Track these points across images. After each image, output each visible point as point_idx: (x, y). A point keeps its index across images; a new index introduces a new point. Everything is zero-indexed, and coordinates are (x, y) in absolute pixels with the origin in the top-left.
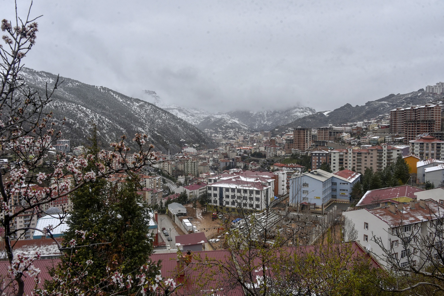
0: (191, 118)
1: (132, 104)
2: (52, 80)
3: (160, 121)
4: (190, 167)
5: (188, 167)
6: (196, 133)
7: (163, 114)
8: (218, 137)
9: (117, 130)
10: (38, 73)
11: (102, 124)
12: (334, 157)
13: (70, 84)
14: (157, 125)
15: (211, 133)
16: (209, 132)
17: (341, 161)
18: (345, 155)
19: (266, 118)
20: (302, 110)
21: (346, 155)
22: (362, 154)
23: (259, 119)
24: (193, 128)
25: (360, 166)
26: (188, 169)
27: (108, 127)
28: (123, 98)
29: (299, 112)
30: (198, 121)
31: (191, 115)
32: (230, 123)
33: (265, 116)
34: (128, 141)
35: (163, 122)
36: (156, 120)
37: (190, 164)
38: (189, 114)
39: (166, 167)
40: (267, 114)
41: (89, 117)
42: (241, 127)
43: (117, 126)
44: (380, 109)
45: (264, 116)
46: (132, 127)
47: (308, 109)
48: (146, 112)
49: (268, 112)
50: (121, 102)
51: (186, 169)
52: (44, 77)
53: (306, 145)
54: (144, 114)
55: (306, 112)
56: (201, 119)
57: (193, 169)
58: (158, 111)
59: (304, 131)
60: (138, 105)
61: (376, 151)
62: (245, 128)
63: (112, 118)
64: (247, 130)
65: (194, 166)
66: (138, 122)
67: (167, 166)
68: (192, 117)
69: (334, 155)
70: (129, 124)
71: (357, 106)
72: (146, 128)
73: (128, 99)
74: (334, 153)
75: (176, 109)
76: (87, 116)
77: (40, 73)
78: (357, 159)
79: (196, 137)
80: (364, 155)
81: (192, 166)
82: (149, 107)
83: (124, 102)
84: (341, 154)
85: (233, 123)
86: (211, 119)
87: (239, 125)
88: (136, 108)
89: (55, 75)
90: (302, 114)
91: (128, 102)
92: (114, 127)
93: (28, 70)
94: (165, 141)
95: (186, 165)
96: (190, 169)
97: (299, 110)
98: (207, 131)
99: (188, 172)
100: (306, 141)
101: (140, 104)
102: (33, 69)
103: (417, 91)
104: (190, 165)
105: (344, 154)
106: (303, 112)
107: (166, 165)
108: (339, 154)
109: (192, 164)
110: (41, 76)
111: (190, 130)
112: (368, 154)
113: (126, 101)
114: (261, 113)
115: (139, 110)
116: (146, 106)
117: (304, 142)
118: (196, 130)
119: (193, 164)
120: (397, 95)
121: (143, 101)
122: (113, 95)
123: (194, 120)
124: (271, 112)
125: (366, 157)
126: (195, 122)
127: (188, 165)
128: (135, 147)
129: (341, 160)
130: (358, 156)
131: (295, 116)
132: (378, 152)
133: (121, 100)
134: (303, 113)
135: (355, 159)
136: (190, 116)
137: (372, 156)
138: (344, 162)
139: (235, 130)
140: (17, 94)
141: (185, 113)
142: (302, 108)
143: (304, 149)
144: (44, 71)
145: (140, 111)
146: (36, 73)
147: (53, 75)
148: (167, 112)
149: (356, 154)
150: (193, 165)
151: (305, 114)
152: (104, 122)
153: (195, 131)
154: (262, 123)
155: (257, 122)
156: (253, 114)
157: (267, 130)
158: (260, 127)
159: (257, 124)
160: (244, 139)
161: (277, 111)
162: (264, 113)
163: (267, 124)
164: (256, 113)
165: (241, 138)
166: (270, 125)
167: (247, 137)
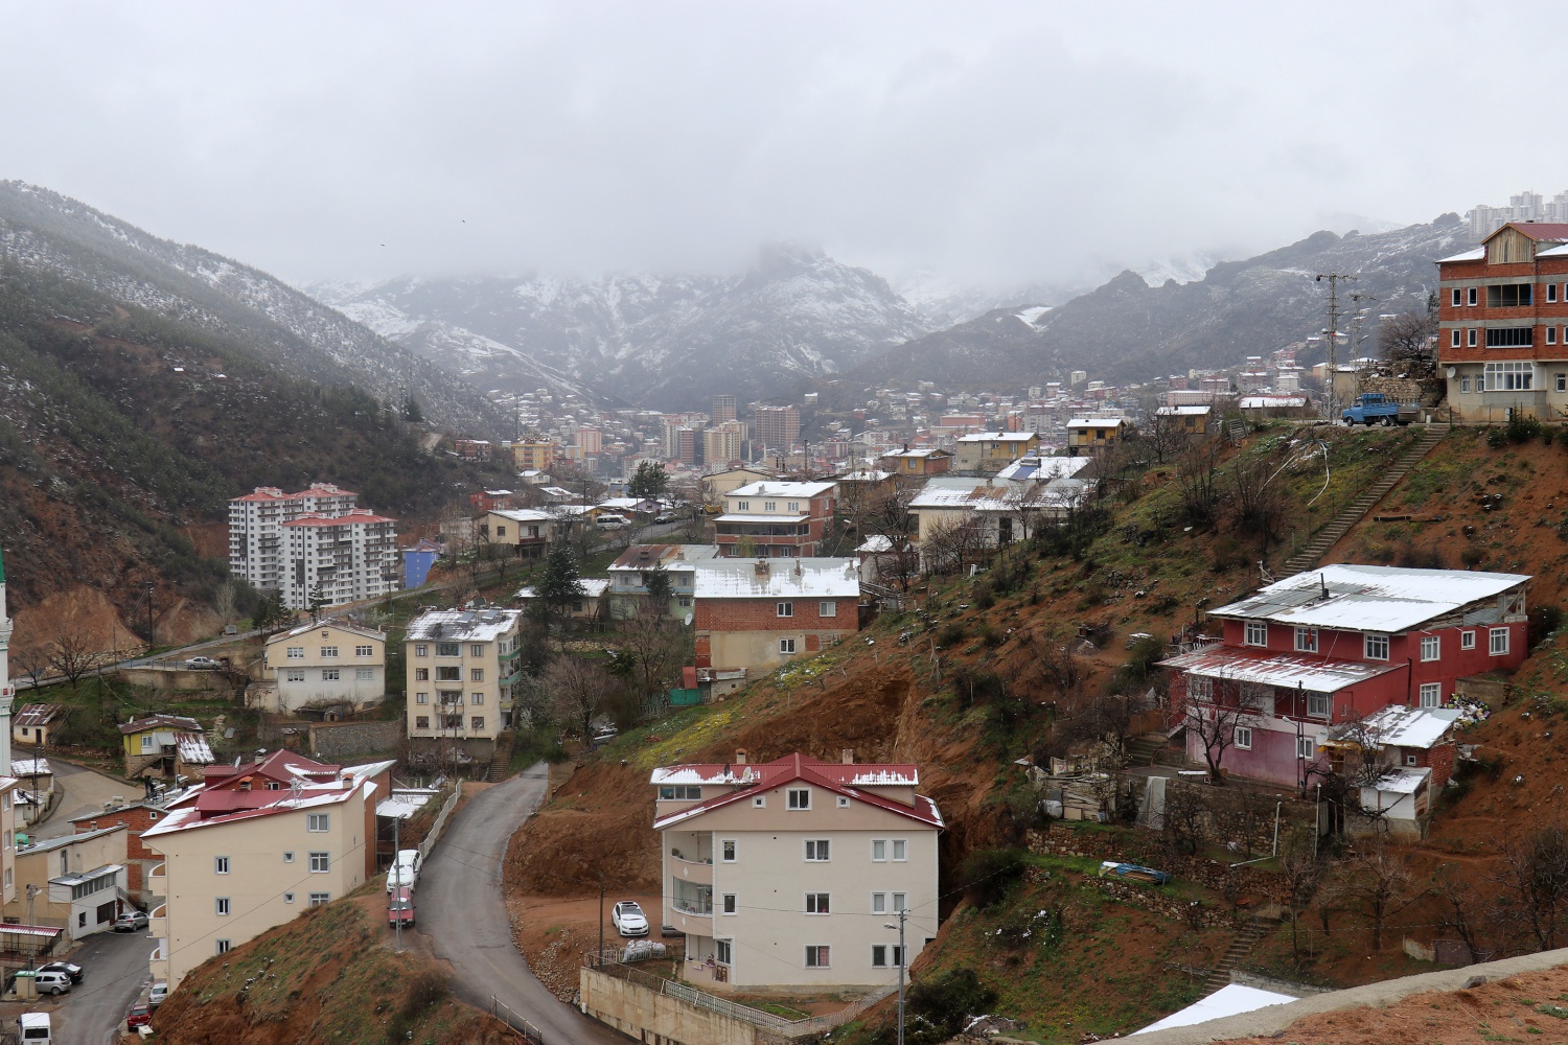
19: (623, 325)
20: (829, 284)
23: (579, 330)
29: (819, 296)
40: (623, 305)
44: (1286, 302)
47: (858, 279)
49: (625, 293)
55: (852, 295)
71: (1171, 283)
90: (833, 306)
97: (815, 285)
103: (1430, 222)
106: (836, 296)
114: (586, 299)
120: (1347, 236)
124: (644, 291)
131: (799, 318)
134: (839, 300)
139: (537, 397)
142: (829, 275)
151: (851, 309)
154: (602, 352)
155: (571, 348)
156: (534, 299)
157: (648, 392)
158: (600, 377)
159: (576, 357)
160: (603, 443)
161: (679, 288)
162: (605, 295)
163: (643, 362)
164: (556, 299)
165: (591, 438)
166: (660, 369)
167: (610, 433)
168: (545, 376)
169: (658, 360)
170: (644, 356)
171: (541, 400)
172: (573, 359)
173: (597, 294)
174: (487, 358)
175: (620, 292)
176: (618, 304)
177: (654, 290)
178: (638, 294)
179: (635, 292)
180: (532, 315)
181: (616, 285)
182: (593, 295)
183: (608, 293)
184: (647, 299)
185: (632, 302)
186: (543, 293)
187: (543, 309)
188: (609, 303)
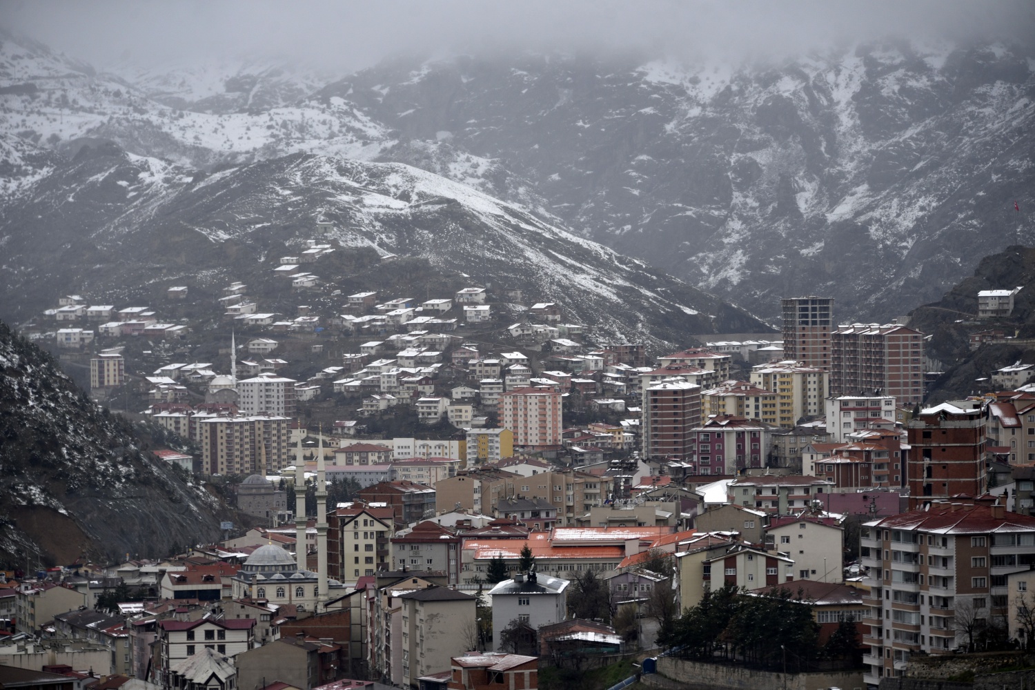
8: (229, 402)
16: (106, 340)
19: (860, 145)
23: (762, 158)
32: (392, 223)
33: (846, 121)
40: (867, 99)
45: (832, 118)
49: (874, 70)
56: (8, 169)
62: (585, 280)
64: (614, 309)
85: (418, 220)
86: (131, 173)
98: (82, 321)
114: (787, 86)
124: (918, 66)
139: (457, 310)
154: (803, 206)
155: (737, 198)
156: (680, 91)
157: (872, 299)
158: (777, 263)
159: (744, 220)
160: (568, 419)
161: (991, 56)
162: (831, 77)
163: (873, 229)
164: (728, 88)
165: (534, 410)
166: (909, 243)
167: (616, 397)
168: (533, 256)
169: (907, 222)
170: (876, 214)
171: (461, 315)
172: (736, 225)
173: (812, 75)
174: (398, 217)
175: (862, 70)
176: (856, 97)
177: (937, 63)
178: (900, 73)
179: (893, 68)
180: (670, 127)
181: (858, 54)
182: (804, 78)
183: (838, 73)
184: (921, 83)
185: (884, 92)
186: (702, 76)
187: (695, 112)
188: (836, 95)
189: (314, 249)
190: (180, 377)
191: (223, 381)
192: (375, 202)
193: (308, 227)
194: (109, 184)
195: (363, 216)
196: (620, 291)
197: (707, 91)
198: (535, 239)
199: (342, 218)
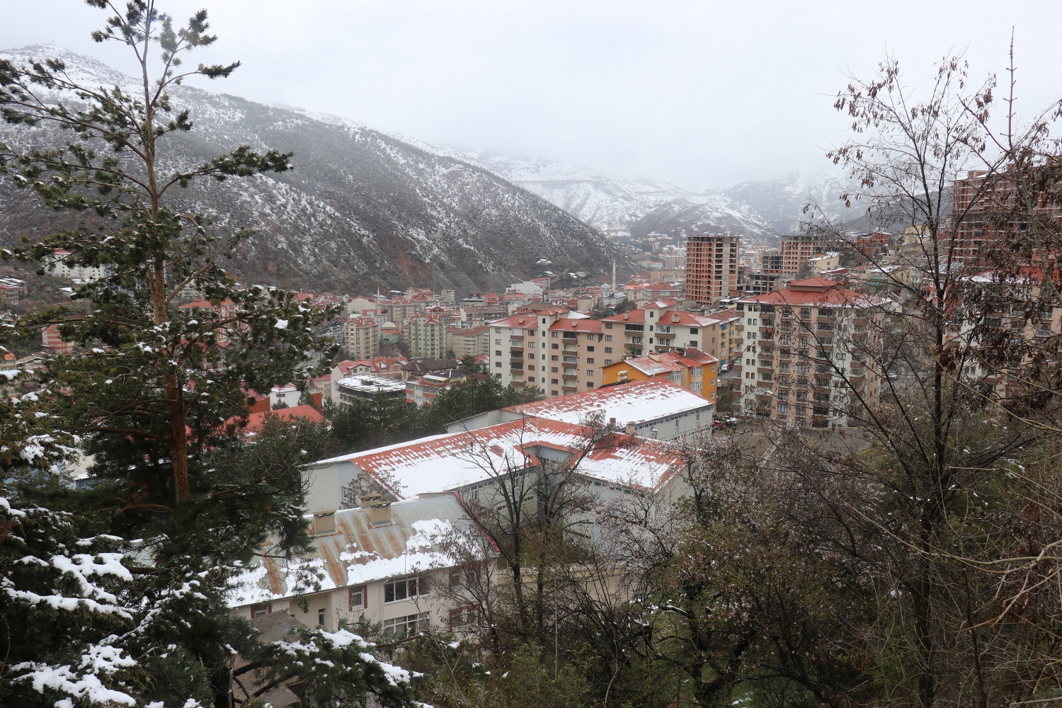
0: (622, 203)
1: (429, 170)
2: (240, 115)
3: (494, 212)
4: (422, 337)
5: (419, 337)
6: (587, 244)
7: (507, 196)
8: (676, 253)
9: (347, 233)
10: (211, 97)
11: (310, 220)
12: (498, 342)
13: (280, 123)
14: (485, 221)
15: (663, 242)
16: (658, 240)
17: (517, 359)
18: (528, 338)
21: (531, 339)
22: (580, 338)
24: (583, 230)
25: (574, 378)
26: (419, 341)
27: (321, 227)
28: (411, 156)
30: (638, 213)
31: (623, 197)
32: (717, 218)
34: (372, 263)
35: (501, 216)
36: (484, 208)
37: (422, 328)
38: (620, 194)
39: (352, 335)
41: (274, 204)
42: (744, 228)
43: (350, 226)
45: (822, 198)
46: (392, 227)
48: (461, 189)
50: (403, 164)
51: (413, 342)
52: (224, 107)
53: (713, 286)
54: (456, 195)
56: (649, 207)
57: (429, 343)
58: (494, 186)
59: (710, 244)
60: (445, 172)
61: (623, 329)
62: (755, 230)
63: (348, 204)
64: (760, 236)
65: (433, 335)
66: (418, 215)
67: (354, 332)
68: (626, 202)
69: (498, 336)
70: (387, 220)
72: (436, 231)
73: (424, 158)
74: (498, 329)
75: (588, 181)
76: (270, 201)
77: (217, 99)
78: (564, 353)
79: (586, 254)
80: (584, 342)
81: (426, 336)
82: (472, 177)
83: (410, 166)
84: (518, 333)
85: (723, 218)
86: (671, 208)
87: (738, 222)
88: (438, 179)
89: (252, 103)
91: (421, 166)
92: (343, 228)
93: (189, 92)
94: (479, 262)
95: (413, 332)
96: (422, 342)
98: (654, 237)
99: (420, 351)
100: (714, 275)
101: (452, 169)
102: (202, 90)
104: (422, 332)
105: (526, 334)
107: (352, 330)
108: (509, 333)
109: (426, 331)
110: (215, 105)
111: (573, 236)
112: (596, 338)
113: (417, 162)
115: (446, 186)
116: (466, 174)
117: (709, 277)
118: (590, 235)
119: (429, 328)
121: (460, 163)
122: (384, 149)
123: (629, 209)
125: (591, 349)
126: (631, 216)
127: (419, 332)
128: (385, 279)
129: (516, 353)
130: (566, 344)
132: (627, 335)
133: (402, 161)
135: (559, 352)
136: (622, 200)
137: (608, 345)
138: (527, 362)
140: (106, 149)
141: (609, 192)
143: (708, 298)
144: (227, 93)
145: (449, 187)
146: (207, 99)
147: (246, 102)
148: (518, 189)
149: (561, 336)
150: (429, 333)
152: (314, 215)
153: (586, 237)
189: (699, 223)
190: (669, 248)
191: (676, 249)
192: (715, 214)
193: (699, 219)
194: (667, 210)
195: (712, 217)
196: (763, 233)
197: (797, 193)
198: (747, 222)
199: (707, 217)
